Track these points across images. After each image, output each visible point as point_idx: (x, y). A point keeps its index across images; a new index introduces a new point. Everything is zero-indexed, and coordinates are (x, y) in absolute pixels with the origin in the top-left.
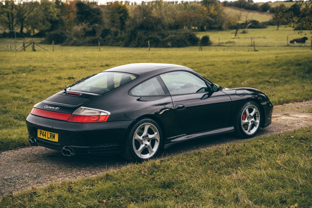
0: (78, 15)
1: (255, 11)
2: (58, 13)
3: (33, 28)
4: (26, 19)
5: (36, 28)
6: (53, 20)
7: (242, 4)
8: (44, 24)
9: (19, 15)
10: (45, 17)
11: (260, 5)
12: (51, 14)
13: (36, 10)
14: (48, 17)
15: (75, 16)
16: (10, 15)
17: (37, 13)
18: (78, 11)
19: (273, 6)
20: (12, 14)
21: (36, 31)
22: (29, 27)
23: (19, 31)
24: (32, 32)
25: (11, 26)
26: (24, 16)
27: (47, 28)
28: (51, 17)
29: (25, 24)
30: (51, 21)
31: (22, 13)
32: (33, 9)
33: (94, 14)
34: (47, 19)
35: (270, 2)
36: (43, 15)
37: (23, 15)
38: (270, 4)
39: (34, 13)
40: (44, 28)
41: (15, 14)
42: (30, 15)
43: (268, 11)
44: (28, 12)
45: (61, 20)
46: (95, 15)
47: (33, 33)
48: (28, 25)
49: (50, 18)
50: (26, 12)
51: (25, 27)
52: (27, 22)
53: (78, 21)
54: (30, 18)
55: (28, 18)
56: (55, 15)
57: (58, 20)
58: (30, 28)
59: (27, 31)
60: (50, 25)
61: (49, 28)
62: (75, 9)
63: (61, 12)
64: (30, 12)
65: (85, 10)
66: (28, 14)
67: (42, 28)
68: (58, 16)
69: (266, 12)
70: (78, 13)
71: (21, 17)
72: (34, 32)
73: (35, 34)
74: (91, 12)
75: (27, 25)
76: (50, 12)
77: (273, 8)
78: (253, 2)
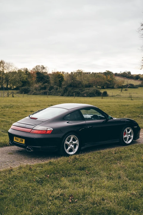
1: (131, 79)
3: (13, 85)
4: (10, 81)
5: (15, 85)
7: (125, 75)
8: (19, 83)
9: (6, 78)
10: (20, 79)
11: (135, 76)
15: (35, 79)
16: (2, 78)
17: (16, 77)
18: (37, 76)
19: (141, 77)
20: (3, 78)
21: (15, 87)
23: (5, 86)
25: (2, 84)
28: (23, 79)
29: (9, 83)
30: (23, 82)
32: (14, 75)
35: (140, 74)
37: (8, 78)
38: (140, 75)
39: (14, 77)
40: (19, 85)
41: (4, 78)
42: (12, 78)
43: (139, 79)
45: (28, 81)
46: (46, 79)
48: (11, 83)
49: (22, 80)
50: (10, 77)
52: (10, 82)
53: (37, 82)
54: (12, 80)
55: (11, 80)
56: (25, 78)
57: (26, 81)
58: (11, 85)
59: (10, 87)
60: (22, 83)
61: (22, 85)
62: (35, 75)
63: (28, 77)
68: (26, 79)
70: (37, 78)
71: (7, 80)
72: (13, 87)
74: (44, 77)
76: (22, 77)
77: (141, 78)
78: (131, 74)
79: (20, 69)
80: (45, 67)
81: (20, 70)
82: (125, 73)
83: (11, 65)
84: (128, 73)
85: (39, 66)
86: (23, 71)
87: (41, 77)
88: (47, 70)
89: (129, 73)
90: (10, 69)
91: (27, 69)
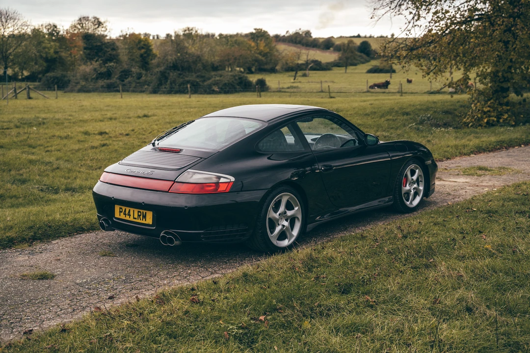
0: (85, 51)
1: (315, 49)
2: (56, 49)
3: (22, 69)
4: (11, 57)
5: (26, 69)
6: (49, 58)
7: (298, 39)
8: (36, 64)
10: (38, 54)
11: (321, 41)
12: (47, 50)
13: (25, 45)
14: (42, 54)
15: (81, 53)
17: (26, 48)
18: (85, 45)
19: (338, 43)
21: (26, 73)
22: (15, 68)
23: (1, 72)
24: (20, 74)
26: (9, 52)
27: (40, 69)
28: (46, 53)
29: (10, 64)
30: (47, 60)
31: (6, 49)
32: (21, 43)
33: (108, 50)
34: (41, 57)
35: (332, 37)
36: (35, 51)
37: (7, 51)
38: (333, 39)
39: (23, 49)
40: (37, 68)
42: (16, 51)
43: (332, 49)
44: (14, 48)
45: (60, 57)
46: (109, 52)
47: (22, 76)
48: (14, 64)
49: (44, 55)
50: (11, 47)
51: (11, 67)
52: (12, 61)
53: (85, 58)
54: (17, 56)
55: (15, 55)
56: (52, 51)
57: (57, 58)
58: (17, 69)
59: (13, 72)
60: (45, 64)
61: (44, 68)
62: (81, 43)
63: (60, 48)
64: (17, 47)
65: (95, 44)
66: (15, 49)
67: (34, 68)
68: (56, 52)
69: (329, 51)
70: (85, 48)
71: (4, 55)
72: (23, 74)
73: (23, 77)
74: (103, 47)
75: (12, 65)
76: (44, 48)
77: (337, 45)
78: (311, 37)
79: (37, 28)
80: (102, 20)
81: (38, 30)
82: (297, 34)
83: (10, 16)
84: (306, 34)
85: (86, 19)
86: (45, 31)
87: (96, 46)
88: (108, 28)
89: (308, 33)
90: (10, 25)
91: (55, 27)
